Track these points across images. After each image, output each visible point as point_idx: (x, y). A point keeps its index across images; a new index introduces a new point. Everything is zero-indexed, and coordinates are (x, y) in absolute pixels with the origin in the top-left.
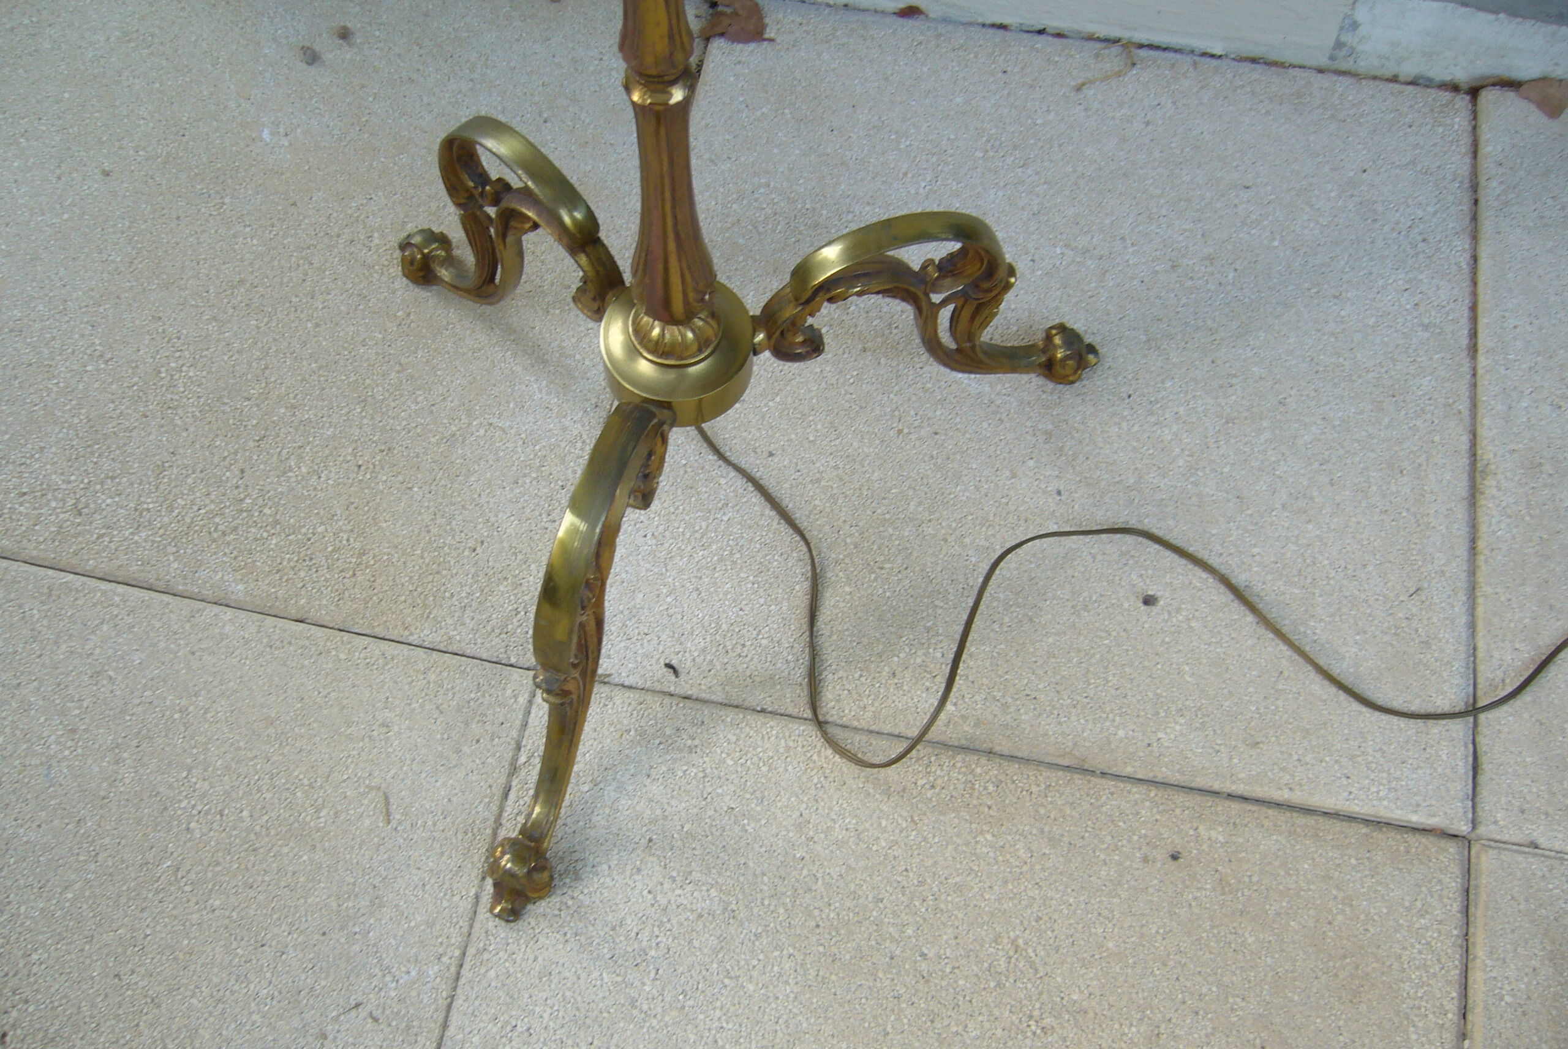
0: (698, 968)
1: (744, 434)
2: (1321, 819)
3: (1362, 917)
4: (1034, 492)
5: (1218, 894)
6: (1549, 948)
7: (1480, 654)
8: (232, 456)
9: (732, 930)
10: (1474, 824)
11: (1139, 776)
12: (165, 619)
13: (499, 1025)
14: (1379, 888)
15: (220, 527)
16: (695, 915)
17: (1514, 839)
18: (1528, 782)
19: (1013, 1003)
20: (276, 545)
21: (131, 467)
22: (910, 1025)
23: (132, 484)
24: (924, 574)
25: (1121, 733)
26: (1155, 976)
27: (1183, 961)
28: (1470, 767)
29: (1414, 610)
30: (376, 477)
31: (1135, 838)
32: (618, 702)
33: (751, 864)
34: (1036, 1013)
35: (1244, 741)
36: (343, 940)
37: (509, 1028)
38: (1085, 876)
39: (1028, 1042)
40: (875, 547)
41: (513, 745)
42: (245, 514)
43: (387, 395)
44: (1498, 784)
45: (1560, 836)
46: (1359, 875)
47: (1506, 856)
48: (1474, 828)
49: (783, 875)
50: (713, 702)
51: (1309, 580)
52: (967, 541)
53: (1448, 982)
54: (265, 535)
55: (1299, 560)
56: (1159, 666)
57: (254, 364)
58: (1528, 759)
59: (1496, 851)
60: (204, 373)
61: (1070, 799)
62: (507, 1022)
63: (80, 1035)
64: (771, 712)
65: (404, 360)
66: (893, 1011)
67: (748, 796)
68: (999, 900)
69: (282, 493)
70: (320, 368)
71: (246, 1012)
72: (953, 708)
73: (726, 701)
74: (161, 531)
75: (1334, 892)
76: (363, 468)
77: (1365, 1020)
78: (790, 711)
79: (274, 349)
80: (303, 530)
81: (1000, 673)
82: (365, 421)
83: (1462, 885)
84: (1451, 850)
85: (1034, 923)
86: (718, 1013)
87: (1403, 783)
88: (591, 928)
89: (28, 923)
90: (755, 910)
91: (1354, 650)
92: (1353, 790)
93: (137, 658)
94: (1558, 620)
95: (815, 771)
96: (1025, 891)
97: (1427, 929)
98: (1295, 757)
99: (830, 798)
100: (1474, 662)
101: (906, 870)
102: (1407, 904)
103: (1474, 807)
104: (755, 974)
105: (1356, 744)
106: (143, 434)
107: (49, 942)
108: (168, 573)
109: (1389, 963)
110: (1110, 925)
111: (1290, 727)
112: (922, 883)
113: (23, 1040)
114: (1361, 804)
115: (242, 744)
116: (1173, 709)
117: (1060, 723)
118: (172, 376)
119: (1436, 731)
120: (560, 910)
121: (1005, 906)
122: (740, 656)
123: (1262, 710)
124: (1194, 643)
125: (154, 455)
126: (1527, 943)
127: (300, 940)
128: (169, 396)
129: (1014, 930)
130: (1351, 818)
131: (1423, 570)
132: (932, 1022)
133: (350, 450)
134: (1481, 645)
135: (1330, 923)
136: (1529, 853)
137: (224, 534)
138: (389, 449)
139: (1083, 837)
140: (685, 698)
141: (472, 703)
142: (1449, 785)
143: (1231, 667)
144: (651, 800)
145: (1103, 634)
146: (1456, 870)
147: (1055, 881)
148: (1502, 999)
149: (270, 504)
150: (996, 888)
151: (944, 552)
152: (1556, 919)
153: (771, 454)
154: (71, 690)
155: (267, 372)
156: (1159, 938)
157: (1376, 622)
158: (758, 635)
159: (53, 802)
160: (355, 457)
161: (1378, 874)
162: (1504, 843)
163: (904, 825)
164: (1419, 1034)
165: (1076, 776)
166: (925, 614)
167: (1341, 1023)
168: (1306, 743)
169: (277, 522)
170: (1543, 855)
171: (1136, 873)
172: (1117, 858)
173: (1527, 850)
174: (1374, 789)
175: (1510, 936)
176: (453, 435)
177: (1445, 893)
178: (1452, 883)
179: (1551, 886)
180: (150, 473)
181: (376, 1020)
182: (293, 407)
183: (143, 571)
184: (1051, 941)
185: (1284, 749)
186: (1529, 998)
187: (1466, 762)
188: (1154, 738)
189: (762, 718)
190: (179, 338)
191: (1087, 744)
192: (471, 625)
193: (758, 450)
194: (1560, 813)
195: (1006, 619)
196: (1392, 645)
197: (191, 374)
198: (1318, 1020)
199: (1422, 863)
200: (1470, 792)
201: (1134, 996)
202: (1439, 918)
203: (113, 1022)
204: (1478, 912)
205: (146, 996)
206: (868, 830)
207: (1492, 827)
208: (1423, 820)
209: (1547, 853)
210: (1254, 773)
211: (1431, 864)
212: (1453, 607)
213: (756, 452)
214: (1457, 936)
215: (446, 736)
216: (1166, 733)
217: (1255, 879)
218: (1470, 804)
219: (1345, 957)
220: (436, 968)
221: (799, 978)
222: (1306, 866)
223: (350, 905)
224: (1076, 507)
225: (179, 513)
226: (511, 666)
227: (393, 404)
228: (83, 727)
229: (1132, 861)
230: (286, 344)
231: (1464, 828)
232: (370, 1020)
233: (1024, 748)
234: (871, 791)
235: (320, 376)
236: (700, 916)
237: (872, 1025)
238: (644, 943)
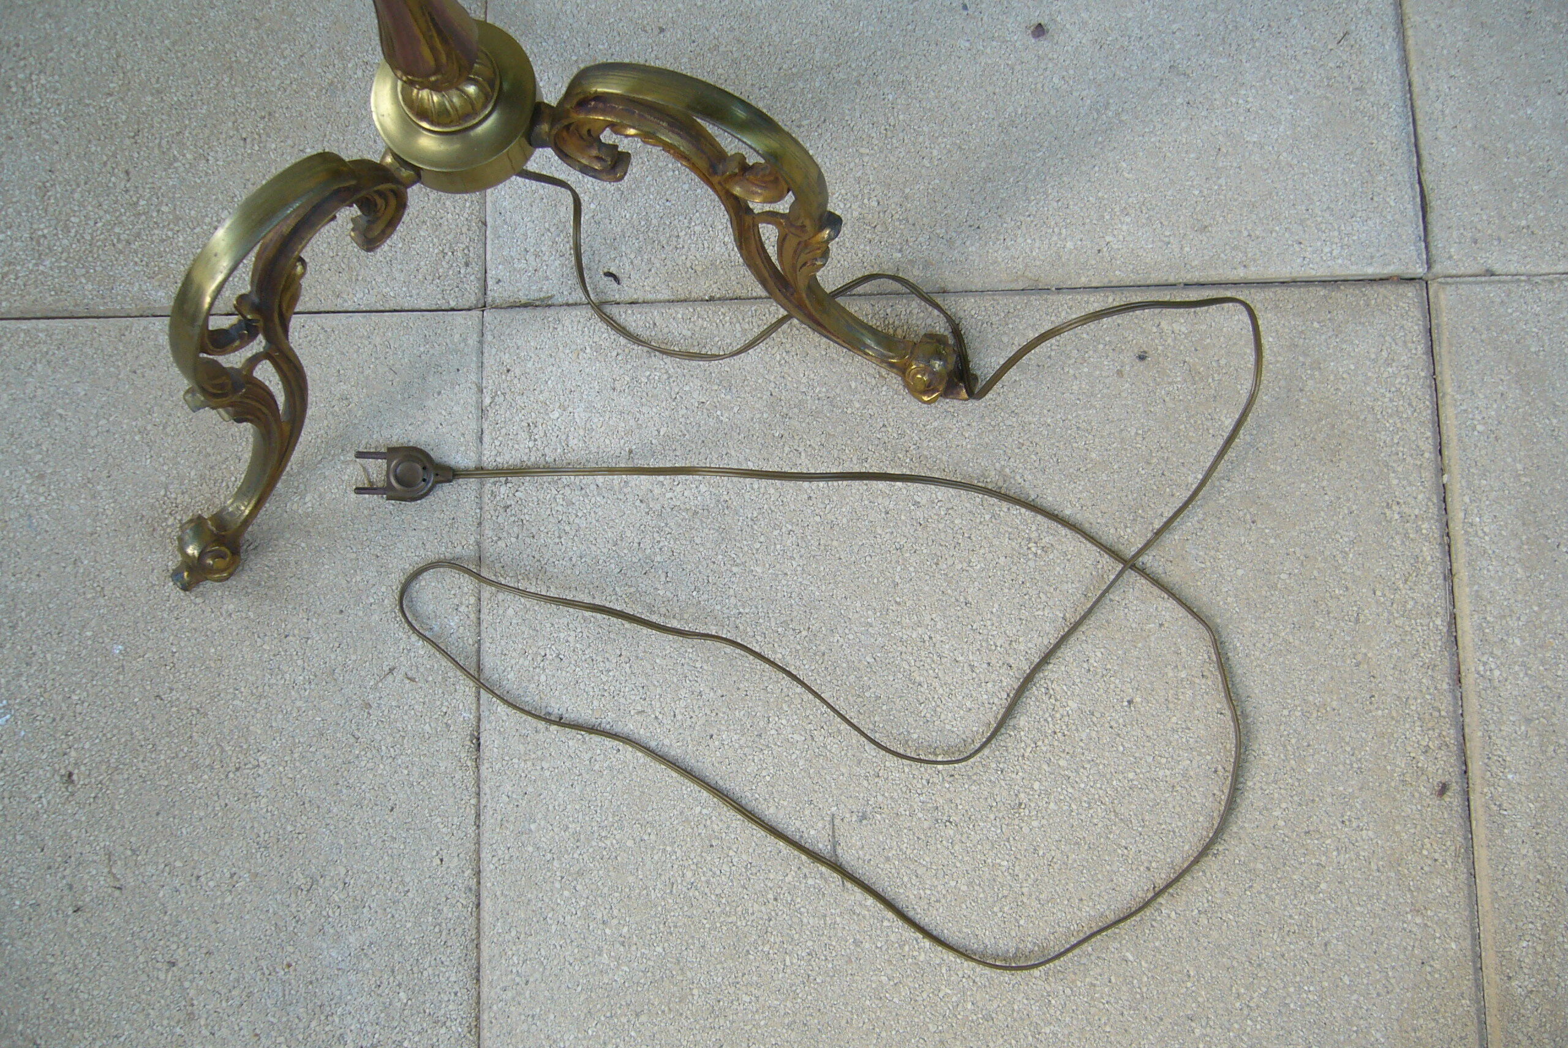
0: (704, 563)
1: (630, 14)
2: (1279, 290)
3: (1332, 378)
4: (939, 12)
5: (1189, 384)
6: (1514, 371)
7: (1416, 89)
8: (112, 160)
9: (729, 519)
10: (1429, 264)
11: (1093, 285)
12: (96, 345)
13: (530, 658)
14: (1344, 346)
15: (122, 237)
16: (690, 514)
17: (1470, 271)
18: (1478, 210)
19: (1010, 530)
20: (184, 242)
21: (13, 196)
22: (916, 572)
23: (19, 213)
24: (844, 123)
25: (1069, 245)
26: (1141, 476)
27: (1166, 455)
28: (1419, 208)
29: (1344, 58)
30: (265, 147)
31: (1101, 346)
32: (567, 323)
33: (733, 453)
34: (1034, 535)
35: (1192, 228)
36: (361, 613)
37: (539, 658)
38: (1059, 395)
39: (1031, 563)
40: (789, 106)
41: (474, 388)
42: (143, 217)
43: (251, 56)
44: (1448, 219)
45: (1515, 258)
46: (1323, 337)
47: (1464, 290)
48: (1429, 268)
49: (766, 456)
50: (660, 302)
51: (1234, 47)
52: (881, 78)
53: (1422, 423)
54: (170, 234)
55: (1221, 28)
56: (1097, 169)
57: (105, 55)
58: (1475, 188)
59: (1453, 287)
60: (57, 77)
61: (1031, 322)
62: (537, 654)
63: (141, 758)
64: (719, 299)
65: (258, 15)
66: (898, 562)
67: (716, 387)
68: (980, 435)
69: (174, 186)
70: (174, 44)
71: (289, 701)
72: (899, 255)
73: (672, 298)
74: (65, 255)
75: (1301, 359)
76: (248, 140)
77: (1347, 476)
78: (738, 293)
79: (120, 33)
80: (207, 220)
81: (939, 209)
82: (237, 90)
83: (1424, 326)
84: (1410, 294)
85: (1017, 451)
86: (733, 600)
87: (1355, 238)
88: (593, 548)
89: (58, 668)
90: (747, 496)
91: (1288, 111)
92: (1307, 255)
93: (81, 390)
94: (1491, 37)
95: (776, 348)
96: (1003, 421)
97: (1395, 376)
98: (1245, 233)
99: (796, 371)
100: (1411, 99)
101: (884, 426)
102: (1373, 356)
103: (1427, 247)
104: (759, 556)
105: (1304, 208)
106: (13, 157)
107: (84, 681)
108: (85, 296)
109: (1362, 417)
110: (1090, 437)
111: (1236, 203)
112: (902, 435)
113: (89, 775)
114: (1316, 267)
115: (209, 450)
116: (1117, 209)
117: (1007, 248)
118: (24, 88)
119: (1381, 178)
120: (560, 537)
121: (987, 440)
122: (677, 248)
123: (1205, 192)
124: (1128, 137)
125: (32, 178)
126: (1492, 371)
127: (320, 623)
128: (28, 111)
129: (999, 461)
130: (1308, 282)
131: (1348, 12)
132: (937, 564)
133: (230, 124)
134: (1416, 79)
135: (1301, 390)
136: (1485, 282)
137: (128, 243)
138: (270, 114)
139: (1050, 357)
140: (632, 303)
141: (423, 357)
142: (1400, 230)
143: (1169, 154)
144: (622, 413)
145: (1036, 147)
146: (1416, 313)
147: (1030, 406)
148: (1474, 428)
149: (165, 200)
150: (974, 424)
151: (859, 96)
152: (1518, 342)
153: (662, 30)
154: (26, 437)
155: (121, 61)
156: (1139, 439)
157: (1307, 77)
158: (690, 223)
159: (44, 550)
160: (237, 130)
161: (1341, 332)
162: (1460, 276)
163: (874, 382)
164: (1399, 478)
165: (1032, 298)
166: (852, 165)
167: (1325, 483)
168: (1254, 217)
169: (178, 219)
170: (1500, 282)
171: (1107, 381)
172: (1086, 370)
173: (1483, 279)
174: (1327, 250)
175: (1476, 368)
176: (331, 84)
177: (1408, 338)
178: (1414, 326)
179: (1510, 311)
180: (33, 197)
181: (412, 680)
182: (159, 92)
183: (59, 300)
184: (1036, 464)
185: (1233, 227)
186: (1499, 423)
187: (1414, 204)
188: (1103, 244)
189: (712, 307)
190: (18, 45)
191: (1038, 263)
192: (401, 277)
193: (648, 28)
194: (1512, 235)
195: (935, 153)
196: (1327, 98)
197: (43, 82)
198: (1303, 485)
199: (1383, 313)
200: (1422, 234)
201: (1124, 499)
202: (1405, 364)
203: (168, 739)
204: (1443, 351)
205: (190, 709)
206: (839, 395)
207: (1448, 263)
208: (1378, 271)
209: (1503, 278)
210: (1207, 258)
211: (1392, 313)
212: (1383, 45)
213: (646, 31)
214: (1426, 377)
215: (406, 395)
216: (1114, 236)
217: (1223, 362)
218: (1423, 245)
219: (1320, 420)
220: (456, 618)
221: (803, 551)
222: (1271, 339)
223: (359, 578)
224: (985, 18)
225: (77, 232)
226: (453, 310)
227: (260, 65)
228: (49, 471)
229: (1102, 370)
230: (131, 25)
231: (1420, 270)
232: (407, 681)
233: (976, 280)
234: (835, 356)
235: (177, 51)
236: (696, 513)
237: (881, 579)
238: (648, 551)
